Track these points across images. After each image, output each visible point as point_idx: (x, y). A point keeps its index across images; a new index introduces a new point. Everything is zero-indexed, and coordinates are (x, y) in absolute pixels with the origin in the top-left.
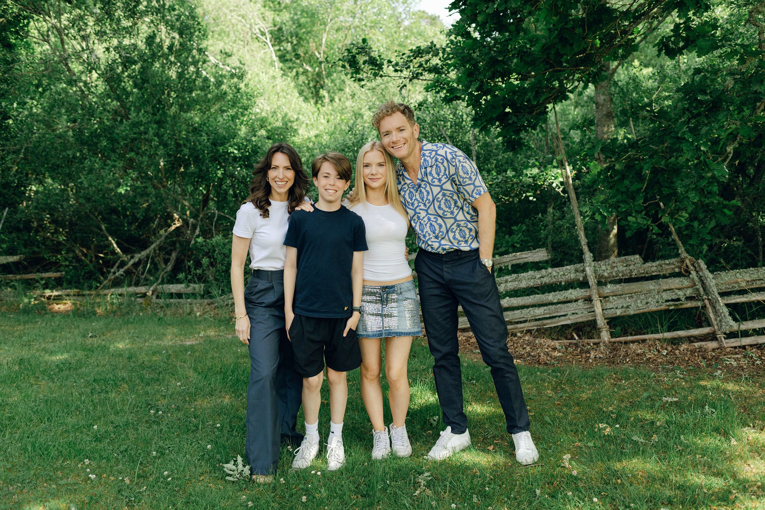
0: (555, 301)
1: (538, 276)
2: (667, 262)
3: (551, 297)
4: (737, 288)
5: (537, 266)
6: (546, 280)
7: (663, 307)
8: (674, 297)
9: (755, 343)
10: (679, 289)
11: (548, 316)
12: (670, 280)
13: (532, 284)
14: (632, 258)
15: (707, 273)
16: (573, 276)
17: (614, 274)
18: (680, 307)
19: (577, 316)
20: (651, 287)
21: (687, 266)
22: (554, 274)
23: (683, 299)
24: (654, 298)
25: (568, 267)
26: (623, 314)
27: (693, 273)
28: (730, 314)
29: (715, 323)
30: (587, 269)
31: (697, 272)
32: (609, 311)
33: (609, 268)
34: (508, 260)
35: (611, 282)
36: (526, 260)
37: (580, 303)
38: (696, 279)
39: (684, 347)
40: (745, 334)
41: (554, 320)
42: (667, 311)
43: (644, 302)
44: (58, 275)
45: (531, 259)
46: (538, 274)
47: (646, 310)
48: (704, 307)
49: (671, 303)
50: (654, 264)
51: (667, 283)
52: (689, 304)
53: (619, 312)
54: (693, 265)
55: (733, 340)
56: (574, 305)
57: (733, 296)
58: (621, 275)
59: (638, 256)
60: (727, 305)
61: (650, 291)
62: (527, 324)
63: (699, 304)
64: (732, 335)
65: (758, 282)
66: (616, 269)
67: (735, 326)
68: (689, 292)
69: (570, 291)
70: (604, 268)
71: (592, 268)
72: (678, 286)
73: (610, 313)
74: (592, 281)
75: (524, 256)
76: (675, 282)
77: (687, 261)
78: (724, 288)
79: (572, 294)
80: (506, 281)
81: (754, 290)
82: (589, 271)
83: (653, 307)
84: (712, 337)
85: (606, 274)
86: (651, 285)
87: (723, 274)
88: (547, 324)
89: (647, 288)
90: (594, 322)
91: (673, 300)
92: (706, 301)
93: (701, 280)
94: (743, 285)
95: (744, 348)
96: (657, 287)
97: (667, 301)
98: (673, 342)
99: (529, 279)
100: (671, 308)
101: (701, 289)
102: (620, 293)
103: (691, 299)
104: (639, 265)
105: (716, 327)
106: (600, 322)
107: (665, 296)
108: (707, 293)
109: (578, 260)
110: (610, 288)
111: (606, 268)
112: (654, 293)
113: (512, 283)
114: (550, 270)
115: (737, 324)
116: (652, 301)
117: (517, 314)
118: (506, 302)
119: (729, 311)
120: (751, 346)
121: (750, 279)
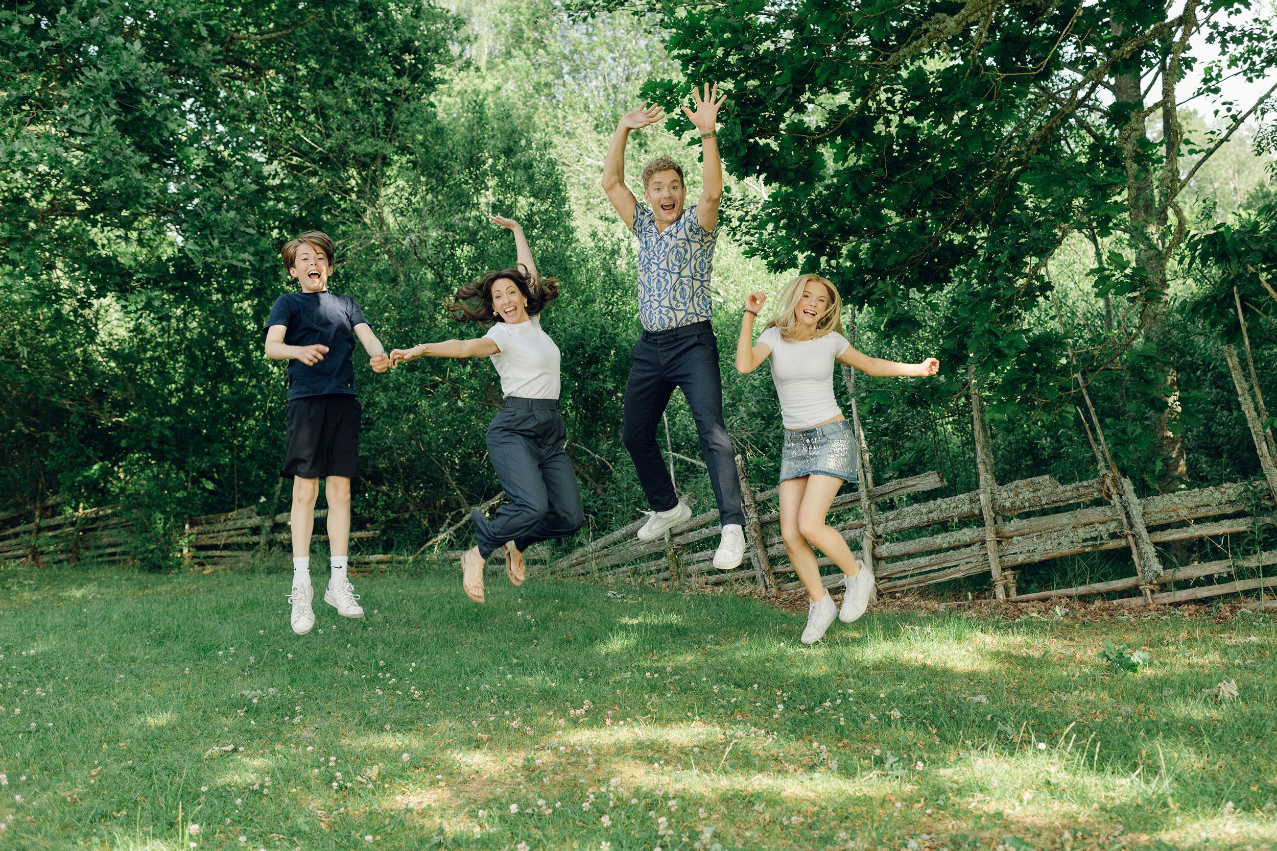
0: (945, 545)
1: (925, 510)
2: (1085, 483)
3: (941, 540)
4: (1175, 519)
5: (931, 495)
6: (934, 516)
7: (1078, 548)
8: (1093, 535)
9: (1193, 597)
10: (1102, 523)
11: (936, 567)
12: (1089, 511)
13: (916, 522)
14: (1040, 479)
15: (1132, 497)
16: (966, 508)
17: (1018, 503)
18: (1101, 548)
19: (970, 566)
20: (1065, 521)
21: (1108, 489)
22: (944, 506)
23: (1105, 537)
24: (1068, 536)
25: (962, 496)
26: (1028, 560)
27: (1115, 498)
28: (1160, 555)
29: (1139, 569)
30: (981, 497)
31: (1121, 496)
32: (1011, 558)
33: (1011, 495)
34: (891, 489)
35: (1019, 516)
36: (915, 489)
37: (975, 548)
38: (1118, 506)
39: (1098, 603)
40: (1183, 585)
41: (942, 573)
42: (1084, 555)
43: (1055, 543)
44: (370, 534)
45: (921, 488)
46: (923, 508)
47: (1056, 555)
48: (1128, 549)
49: (1090, 543)
50: (1069, 487)
51: (1086, 514)
52: (1112, 544)
53: (1020, 559)
54: (1116, 486)
55: (1165, 594)
56: (969, 550)
57: (1169, 531)
58: (1027, 504)
59: (1047, 477)
60: (1156, 544)
61: (1063, 527)
62: (909, 580)
63: (1123, 543)
64: (1164, 587)
65: (1204, 509)
66: (1021, 496)
67: (1167, 575)
68: (1112, 527)
69: (965, 530)
70: (1004, 495)
71: (989, 496)
72: (1102, 518)
73: (1009, 560)
74: (988, 515)
75: (910, 483)
76: (1096, 514)
77: (1108, 481)
78: (1158, 518)
79: (967, 534)
80: (887, 520)
81: (1198, 521)
82: (984, 499)
83: (1065, 550)
84: (1134, 592)
85: (1008, 504)
86: (1064, 519)
87: (1157, 498)
88: (933, 579)
89: (1060, 522)
90: (988, 574)
91: (1095, 539)
92: (1130, 538)
93: (1125, 508)
94: (1184, 513)
95: (1177, 605)
96: (1073, 521)
97: (1085, 540)
98: (1085, 599)
99: (912, 516)
100: (1087, 550)
101: (1125, 521)
102: (1027, 531)
103: (1113, 536)
104: (1049, 490)
105: (1140, 575)
106: (996, 573)
107: (1082, 533)
108: (1132, 527)
109: (972, 485)
110: (1015, 523)
111: (1006, 496)
112: (1068, 529)
113: (890, 522)
114: (939, 501)
115: (1170, 571)
116: (1065, 541)
117: (899, 566)
118: (884, 550)
119: (1157, 551)
120: (1187, 602)
121: (1192, 505)
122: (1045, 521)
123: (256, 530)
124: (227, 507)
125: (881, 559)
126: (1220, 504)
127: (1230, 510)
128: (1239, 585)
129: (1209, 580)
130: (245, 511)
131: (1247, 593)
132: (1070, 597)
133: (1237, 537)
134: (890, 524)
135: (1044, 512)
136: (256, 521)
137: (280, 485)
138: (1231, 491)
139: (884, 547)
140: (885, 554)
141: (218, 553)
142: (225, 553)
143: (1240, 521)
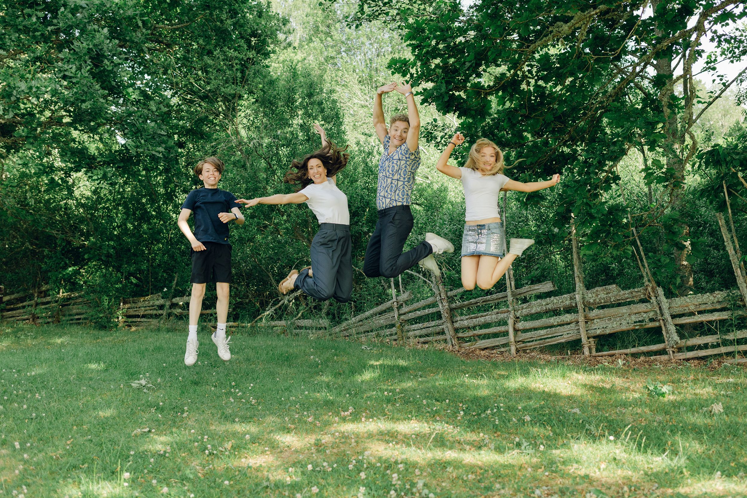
0: (555, 324)
1: (544, 303)
2: (636, 290)
3: (554, 320)
4: (687, 311)
5: (549, 294)
6: (550, 307)
7: (631, 327)
8: (640, 319)
9: (696, 356)
10: (645, 313)
11: (550, 336)
12: (639, 305)
13: (539, 310)
14: (610, 287)
15: (663, 298)
16: (568, 302)
17: (598, 300)
18: (645, 327)
19: (569, 335)
20: (624, 311)
21: (649, 293)
22: (555, 301)
23: (647, 320)
24: (626, 320)
25: (565, 296)
26: (603, 333)
27: (653, 298)
28: (678, 332)
29: (666, 339)
30: (577, 296)
31: (656, 297)
32: (593, 331)
33: (594, 295)
34: (525, 291)
35: (597, 308)
36: (539, 291)
37: (573, 325)
38: (655, 303)
39: (642, 358)
40: (691, 349)
41: (553, 339)
42: (635, 331)
43: (618, 323)
45: (542, 290)
46: (543, 302)
47: (619, 330)
48: (660, 328)
49: (638, 324)
50: (627, 292)
51: (636, 308)
52: (651, 325)
53: (598, 332)
54: (653, 292)
55: (680, 354)
56: (569, 326)
57: (683, 318)
58: (603, 301)
59: (614, 286)
60: (676, 325)
61: (623, 314)
62: (534, 343)
63: (657, 324)
64: (680, 350)
65: (705, 306)
66: (599, 296)
67: (682, 343)
68: (651, 315)
69: (567, 315)
70: (590, 295)
71: (581, 296)
72: (645, 310)
73: (592, 333)
74: (580, 307)
75: (536, 288)
76: (642, 307)
77: (649, 289)
79: (568, 317)
80: (523, 308)
81: (700, 312)
83: (624, 328)
84: (663, 352)
85: (592, 301)
86: (624, 310)
87: (677, 299)
88: (548, 342)
89: (621, 312)
90: (580, 340)
91: (640, 321)
92: (661, 321)
93: (659, 304)
94: (692, 308)
95: (688, 360)
96: (629, 311)
97: (635, 322)
98: (635, 356)
99: (536, 306)
100: (637, 328)
101: (658, 312)
102: (602, 316)
103: (652, 320)
104: (615, 293)
105: (666, 342)
106: (584, 340)
107: (634, 318)
108: (662, 315)
109: (571, 290)
110: (596, 312)
111: (591, 296)
112: (626, 315)
113: (525, 310)
114: (552, 298)
115: (684, 341)
116: (624, 322)
117: (529, 335)
118: (520, 325)
119: (677, 329)
120: (694, 359)
121: (697, 303)
122: (612, 311)
123: (161, 307)
124: (144, 294)
125: (518, 330)
126: (713, 303)
127: (718, 307)
128: (723, 350)
129: (706, 346)
130: (155, 296)
131: (728, 354)
132: (626, 354)
133: (723, 322)
134: (524, 310)
135: (612, 306)
136: (161, 302)
137: (175, 282)
138: (720, 296)
139: (520, 324)
140: (521, 328)
141: (139, 320)
142: (142, 320)
143: (724, 313)
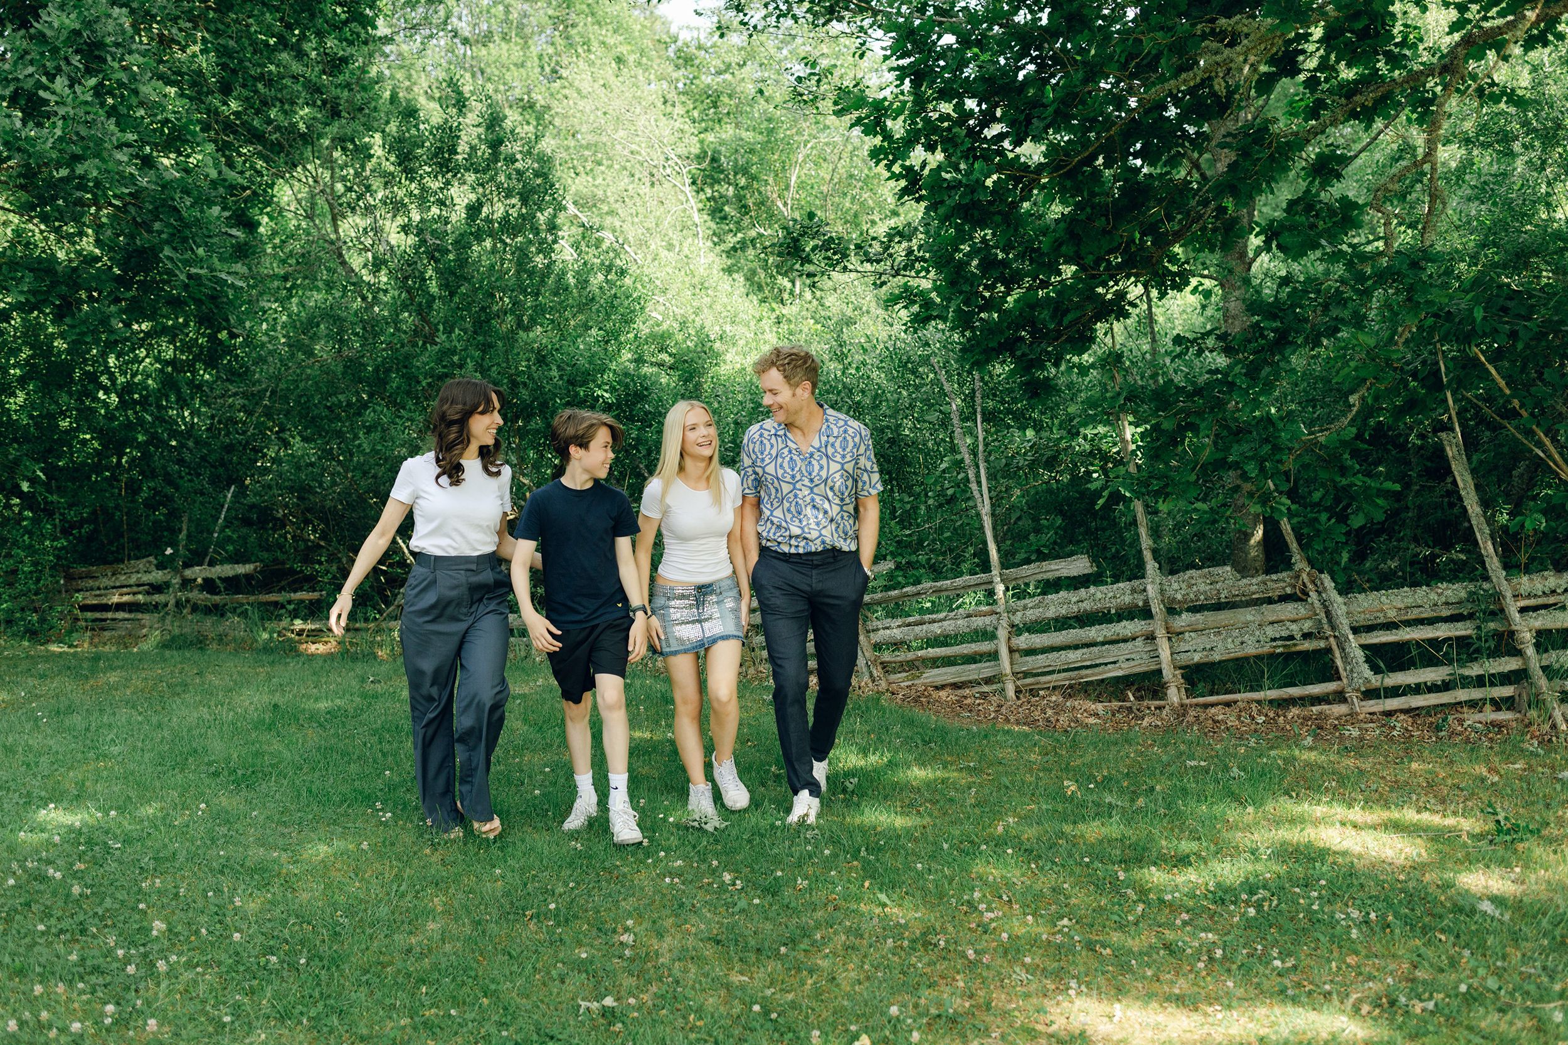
0: (1100, 639)
1: (1074, 599)
2: (1274, 577)
3: (1094, 633)
4: (1382, 620)
6: (1087, 606)
7: (1266, 649)
8: (1284, 634)
9: (1406, 706)
10: (1294, 621)
11: (1088, 663)
12: (1278, 607)
14: (1219, 570)
15: (1334, 595)
16: (1127, 599)
17: (1192, 596)
18: (1293, 649)
19: (1132, 663)
20: (1250, 618)
21: (1304, 584)
22: (1099, 595)
23: (1298, 637)
24: (1253, 635)
25: (1121, 585)
26: (1204, 661)
27: (1313, 595)
28: (1368, 660)
29: (1343, 674)
30: (1149, 587)
31: (1319, 593)
32: (1183, 656)
33: (1184, 586)
34: (1029, 572)
35: (1189, 610)
36: (1057, 574)
37: (1139, 642)
38: (1317, 604)
39: (1295, 710)
40: (1394, 692)
41: (1096, 670)
42: (1272, 656)
43: (1238, 641)
44: (315, 595)
45: (1065, 573)
46: (1073, 597)
47: (1239, 654)
48: (1329, 650)
49: (1280, 643)
50: (1254, 581)
51: (1274, 611)
52: (1307, 645)
53: (1197, 658)
54: (1313, 582)
55: (1372, 702)
56: (1130, 645)
57: (1375, 633)
58: (1202, 598)
59: (1228, 568)
60: (1364, 647)
61: (1247, 624)
62: (1055, 676)
63: (1322, 644)
64: (1370, 694)
65: (1416, 611)
66: (1195, 588)
67: (1375, 681)
68: (1307, 626)
69: (1124, 623)
70: (1175, 586)
71: (1157, 587)
72: (1293, 616)
73: (1184, 659)
74: (1156, 608)
75: (1053, 567)
76: (1288, 610)
77: (1304, 576)
78: (1362, 620)
79: (1127, 628)
80: (1025, 608)
81: (1409, 623)
82: (1152, 591)
83: (1251, 650)
84: (1340, 697)
85: (1179, 597)
86: (1249, 615)
87: (1361, 597)
88: (1087, 676)
89: (1242, 619)
90: (1158, 673)
91: (1282, 638)
92: (1332, 640)
93: (1325, 607)
94: (1392, 614)
95: (1389, 714)
96: (1259, 618)
97: (1274, 640)
98: (1283, 704)
99: (1059, 604)
100: (1279, 651)
101: (1325, 621)
102: (1200, 627)
103: (1306, 636)
104: (1231, 582)
105: (1345, 681)
106: (1168, 673)
107: (1271, 632)
108: (1333, 628)
109: (1137, 572)
110: (1186, 618)
111: (1179, 587)
112: (1253, 627)
113: (1033, 610)
114: (1092, 589)
115: (1379, 677)
116: (1250, 640)
117: (1041, 660)
118: (1024, 641)
119: (1367, 656)
120: (1403, 711)
121: (1402, 606)
122: (1224, 616)
123: (157, 588)
124: (111, 558)
125: (1018, 650)
126: (1435, 605)
127: (1446, 613)
128: (1462, 695)
129: (1417, 689)
130: (141, 564)
131: (1473, 704)
132: (1259, 702)
133: (1462, 642)
134: (1029, 613)
135: (1218, 607)
136: (157, 576)
137: (185, 532)
138: (1449, 592)
139: (1022, 638)
140: (1023, 646)
141: (110, 615)
142: (121, 615)
143: (1459, 625)
